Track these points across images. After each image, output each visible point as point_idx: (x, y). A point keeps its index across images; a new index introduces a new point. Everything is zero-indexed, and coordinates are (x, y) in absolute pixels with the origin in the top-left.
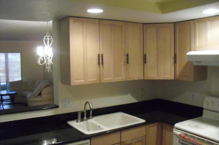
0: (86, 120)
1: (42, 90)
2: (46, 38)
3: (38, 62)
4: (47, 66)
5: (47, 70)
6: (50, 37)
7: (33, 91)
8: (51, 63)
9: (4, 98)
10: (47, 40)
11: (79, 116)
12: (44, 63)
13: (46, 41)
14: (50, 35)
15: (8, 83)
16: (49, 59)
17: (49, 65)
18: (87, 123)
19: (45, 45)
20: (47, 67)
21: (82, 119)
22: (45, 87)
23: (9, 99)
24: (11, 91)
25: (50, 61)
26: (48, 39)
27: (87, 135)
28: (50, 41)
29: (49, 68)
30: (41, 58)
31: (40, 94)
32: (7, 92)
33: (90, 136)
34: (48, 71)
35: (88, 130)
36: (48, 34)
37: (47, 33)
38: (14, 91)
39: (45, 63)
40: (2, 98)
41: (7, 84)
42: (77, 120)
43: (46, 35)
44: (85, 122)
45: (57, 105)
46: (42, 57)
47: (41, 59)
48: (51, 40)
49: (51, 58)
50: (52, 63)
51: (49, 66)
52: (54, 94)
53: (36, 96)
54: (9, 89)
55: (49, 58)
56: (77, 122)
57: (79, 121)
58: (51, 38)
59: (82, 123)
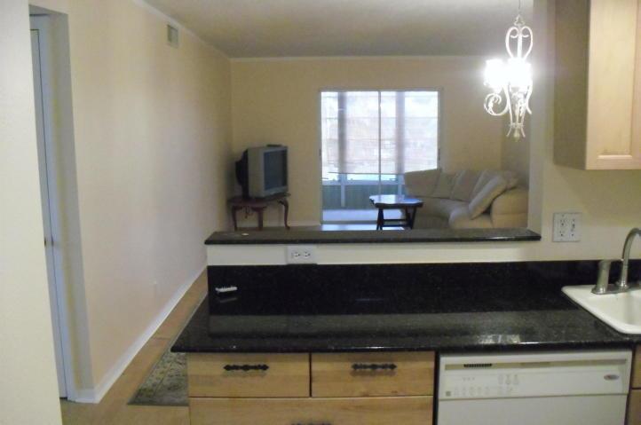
0: (625, 290)
1: (494, 199)
2: (514, 33)
3: (488, 108)
4: (514, 121)
5: (513, 131)
6: (525, 32)
7: (468, 202)
8: (527, 113)
9: (388, 214)
10: (517, 39)
11: (604, 275)
12: (505, 111)
13: (514, 43)
14: (526, 25)
15: (402, 178)
16: (522, 100)
17: (520, 118)
18: (629, 300)
19: (509, 56)
20: (512, 124)
21: (612, 285)
22: (504, 192)
23: (399, 218)
24: (408, 197)
25: (523, 106)
26: (520, 37)
27: (626, 335)
28: (526, 42)
29: (520, 125)
30: (497, 96)
31: (488, 212)
32: (396, 199)
33: (635, 340)
34: (516, 135)
35: (630, 321)
36: (519, 22)
37: (517, 18)
38: (416, 197)
39: (508, 112)
40: (381, 215)
41: (397, 180)
42: (593, 286)
43: (513, 25)
44: (621, 295)
45: (537, 232)
46: (499, 91)
47: (495, 99)
48: (529, 38)
49: (525, 96)
50: (530, 112)
51: (520, 122)
52: (527, 215)
53: (474, 216)
54: (403, 193)
55: (521, 96)
56: (595, 291)
57: (601, 289)
58: (529, 34)
59: (611, 296)
